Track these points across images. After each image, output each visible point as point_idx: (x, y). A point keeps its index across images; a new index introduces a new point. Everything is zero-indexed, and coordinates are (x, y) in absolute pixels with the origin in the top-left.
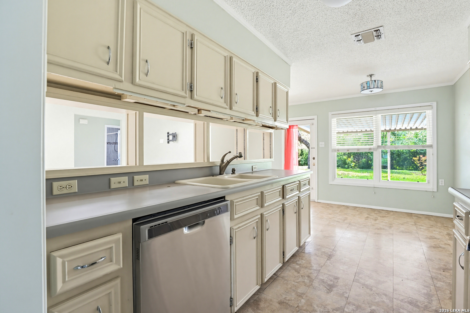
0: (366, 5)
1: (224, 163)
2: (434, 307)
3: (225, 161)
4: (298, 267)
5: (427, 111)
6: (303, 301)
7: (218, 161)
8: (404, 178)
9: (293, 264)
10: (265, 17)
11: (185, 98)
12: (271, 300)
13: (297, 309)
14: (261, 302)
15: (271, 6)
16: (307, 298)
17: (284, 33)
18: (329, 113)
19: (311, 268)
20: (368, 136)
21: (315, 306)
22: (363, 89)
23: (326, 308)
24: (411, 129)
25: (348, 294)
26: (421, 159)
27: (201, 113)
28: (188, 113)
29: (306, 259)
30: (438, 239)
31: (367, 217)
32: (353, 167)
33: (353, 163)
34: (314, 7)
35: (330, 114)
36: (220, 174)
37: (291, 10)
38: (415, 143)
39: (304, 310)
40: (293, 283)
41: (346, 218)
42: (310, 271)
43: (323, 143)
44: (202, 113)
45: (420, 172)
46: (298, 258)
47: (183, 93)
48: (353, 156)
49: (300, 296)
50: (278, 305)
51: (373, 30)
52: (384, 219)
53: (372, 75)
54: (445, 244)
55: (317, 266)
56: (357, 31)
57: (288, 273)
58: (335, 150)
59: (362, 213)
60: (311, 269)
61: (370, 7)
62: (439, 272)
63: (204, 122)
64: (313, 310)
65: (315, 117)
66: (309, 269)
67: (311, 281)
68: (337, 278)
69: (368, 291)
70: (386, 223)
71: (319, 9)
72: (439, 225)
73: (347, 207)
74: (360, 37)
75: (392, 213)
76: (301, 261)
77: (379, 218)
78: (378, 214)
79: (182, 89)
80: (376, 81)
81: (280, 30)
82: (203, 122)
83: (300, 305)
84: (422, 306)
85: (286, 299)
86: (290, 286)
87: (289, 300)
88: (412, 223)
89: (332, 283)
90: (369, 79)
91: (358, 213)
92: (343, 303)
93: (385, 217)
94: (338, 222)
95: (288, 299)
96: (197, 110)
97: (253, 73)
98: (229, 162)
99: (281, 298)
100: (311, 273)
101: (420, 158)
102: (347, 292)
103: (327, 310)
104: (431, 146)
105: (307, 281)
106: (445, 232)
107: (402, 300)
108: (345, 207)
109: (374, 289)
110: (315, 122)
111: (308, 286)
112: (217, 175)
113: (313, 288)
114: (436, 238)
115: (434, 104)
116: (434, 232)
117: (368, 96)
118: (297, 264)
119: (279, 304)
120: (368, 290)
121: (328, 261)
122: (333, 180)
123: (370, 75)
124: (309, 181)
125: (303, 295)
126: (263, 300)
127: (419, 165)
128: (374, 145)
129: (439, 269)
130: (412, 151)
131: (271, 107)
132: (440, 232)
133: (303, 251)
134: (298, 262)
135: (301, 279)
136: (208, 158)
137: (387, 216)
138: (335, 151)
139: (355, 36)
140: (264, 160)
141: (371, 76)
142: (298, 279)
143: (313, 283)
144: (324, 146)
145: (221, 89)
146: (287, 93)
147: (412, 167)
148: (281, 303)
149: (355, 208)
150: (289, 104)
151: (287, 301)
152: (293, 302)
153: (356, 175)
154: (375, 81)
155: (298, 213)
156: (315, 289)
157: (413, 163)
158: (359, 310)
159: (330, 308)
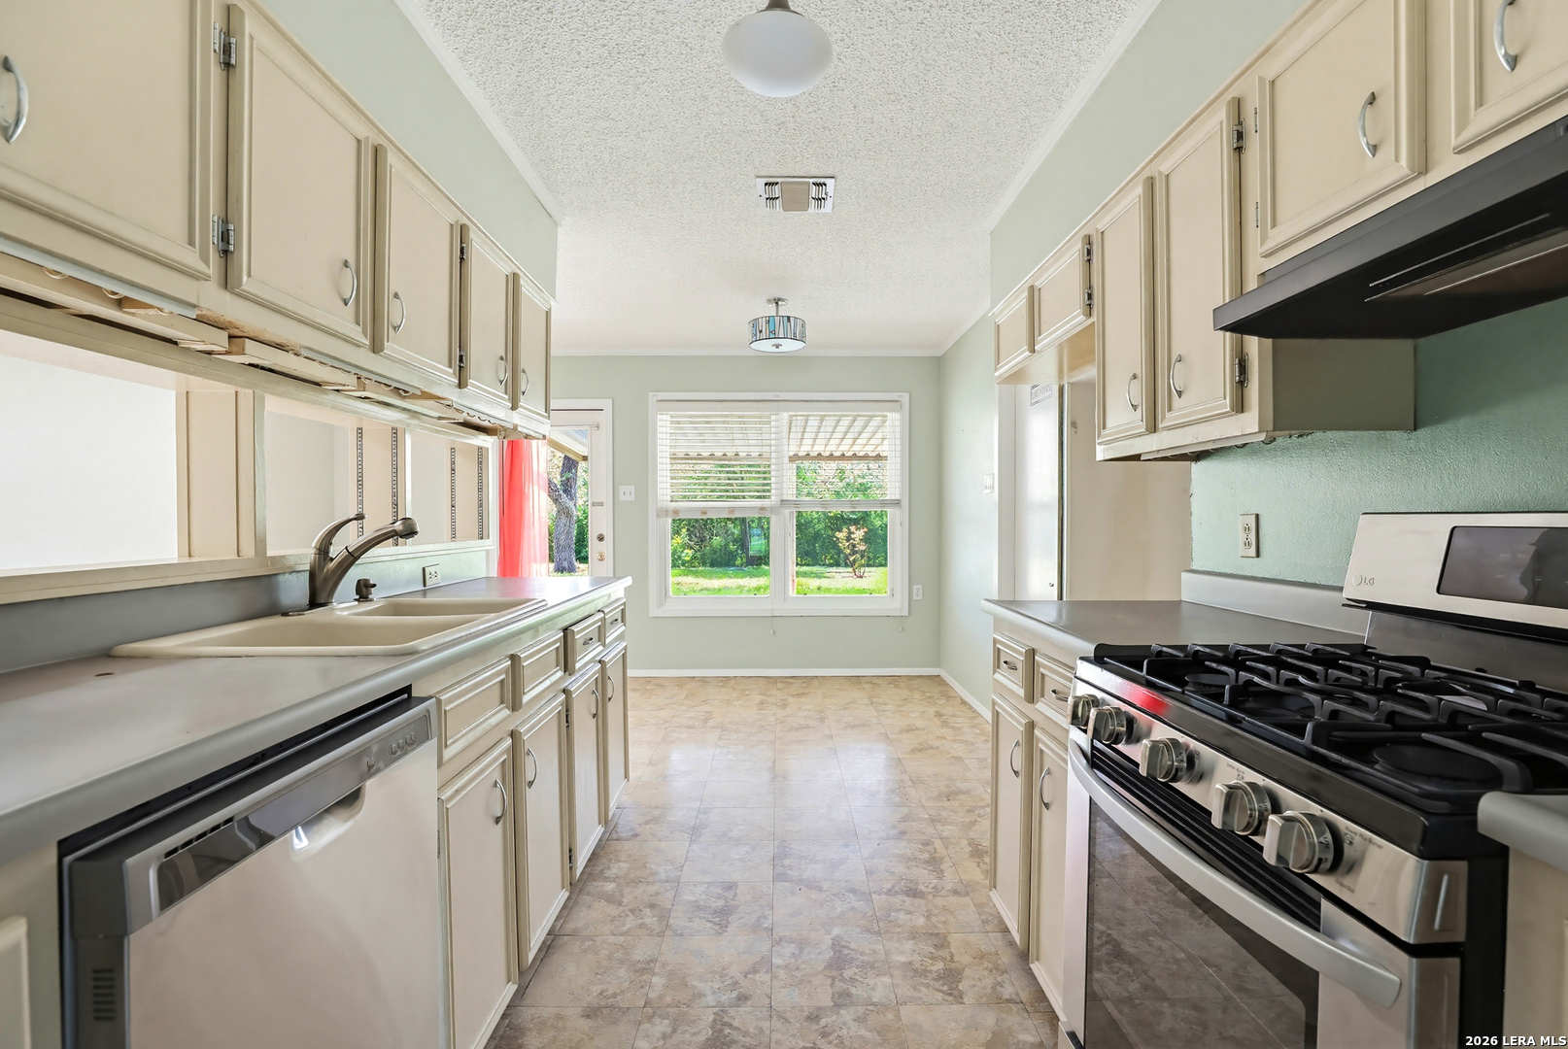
0: (810, 109)
1: (332, 559)
2: (951, 884)
3: (336, 550)
4: (610, 887)
5: (889, 414)
6: (656, 980)
7: (304, 554)
8: (819, 589)
9: (595, 884)
10: (509, 35)
11: (197, 278)
12: (559, 1017)
13: (649, 1010)
14: (523, 1035)
15: (544, 10)
16: (669, 968)
17: (563, 111)
18: (651, 394)
19: (651, 879)
20: (727, 472)
21: (695, 983)
22: (757, 335)
23: (727, 975)
24: (831, 457)
25: (770, 918)
26: (853, 536)
27: (243, 353)
28: (176, 343)
29: (630, 856)
30: (923, 729)
31: (762, 703)
32: (688, 562)
33: (686, 551)
34: (678, 63)
35: (653, 397)
36: (314, 604)
37: (604, 46)
38: (837, 493)
39: (668, 1006)
40: (612, 939)
41: (710, 712)
42: (652, 889)
43: (632, 488)
44: (247, 351)
45: (850, 570)
46: (604, 860)
47: (190, 258)
48: (688, 530)
49: (646, 968)
50: (585, 1025)
51: (811, 180)
52: (801, 700)
53: (779, 300)
54: (939, 738)
55: (668, 868)
56: (774, 170)
57: (592, 915)
58: (667, 511)
59: (747, 692)
60: (653, 883)
61: (819, 119)
62: (940, 804)
63: (239, 389)
64: (694, 995)
65: (606, 404)
66: (648, 883)
67: (664, 916)
68: (731, 886)
69: (814, 895)
70: (809, 710)
71: (690, 74)
72: (917, 695)
73: (704, 680)
74: (777, 191)
75: (816, 683)
76: (616, 865)
77: (791, 700)
78: (786, 691)
79: (186, 239)
80: (792, 320)
81: (552, 99)
82: (231, 390)
83: (652, 995)
84: (929, 890)
85: (605, 994)
86: (604, 953)
87: (614, 996)
88: (865, 701)
89: (720, 903)
90: (771, 310)
91: (734, 695)
92: (764, 947)
93: (803, 694)
94: (689, 727)
95: (610, 992)
96: (224, 335)
97: (452, 225)
98: (352, 557)
99: (590, 998)
100: (657, 894)
101: (850, 533)
102: (766, 913)
103: (730, 981)
104: (897, 503)
105: (650, 918)
106: (932, 711)
107: (889, 893)
108: (698, 681)
109: (826, 886)
110: (605, 418)
111: (658, 935)
112: (300, 611)
113: (676, 935)
114: (917, 729)
115: (905, 398)
116: (911, 715)
117: (766, 358)
118: (607, 879)
119: (588, 1016)
120: (814, 891)
121: (695, 846)
122: (660, 605)
123: (775, 299)
124: (623, 611)
125: (652, 965)
126: (532, 1026)
127: (849, 551)
128: (773, 498)
129: (939, 797)
130: (832, 515)
131: (502, 358)
132: (923, 712)
133: (614, 836)
134: (607, 874)
135: (631, 922)
136: (260, 543)
137: (806, 691)
138: (667, 515)
139: (766, 184)
140: (453, 545)
141: (777, 301)
142: (623, 925)
143: (671, 921)
144: (632, 498)
145: (340, 264)
146: (548, 314)
147: (832, 558)
148: (591, 1013)
149: (726, 680)
150: (553, 352)
151: (612, 1000)
152: (628, 995)
153: (699, 587)
154: (789, 318)
155: (600, 716)
156: (681, 935)
157: (835, 545)
158: (806, 951)
159: (735, 972)
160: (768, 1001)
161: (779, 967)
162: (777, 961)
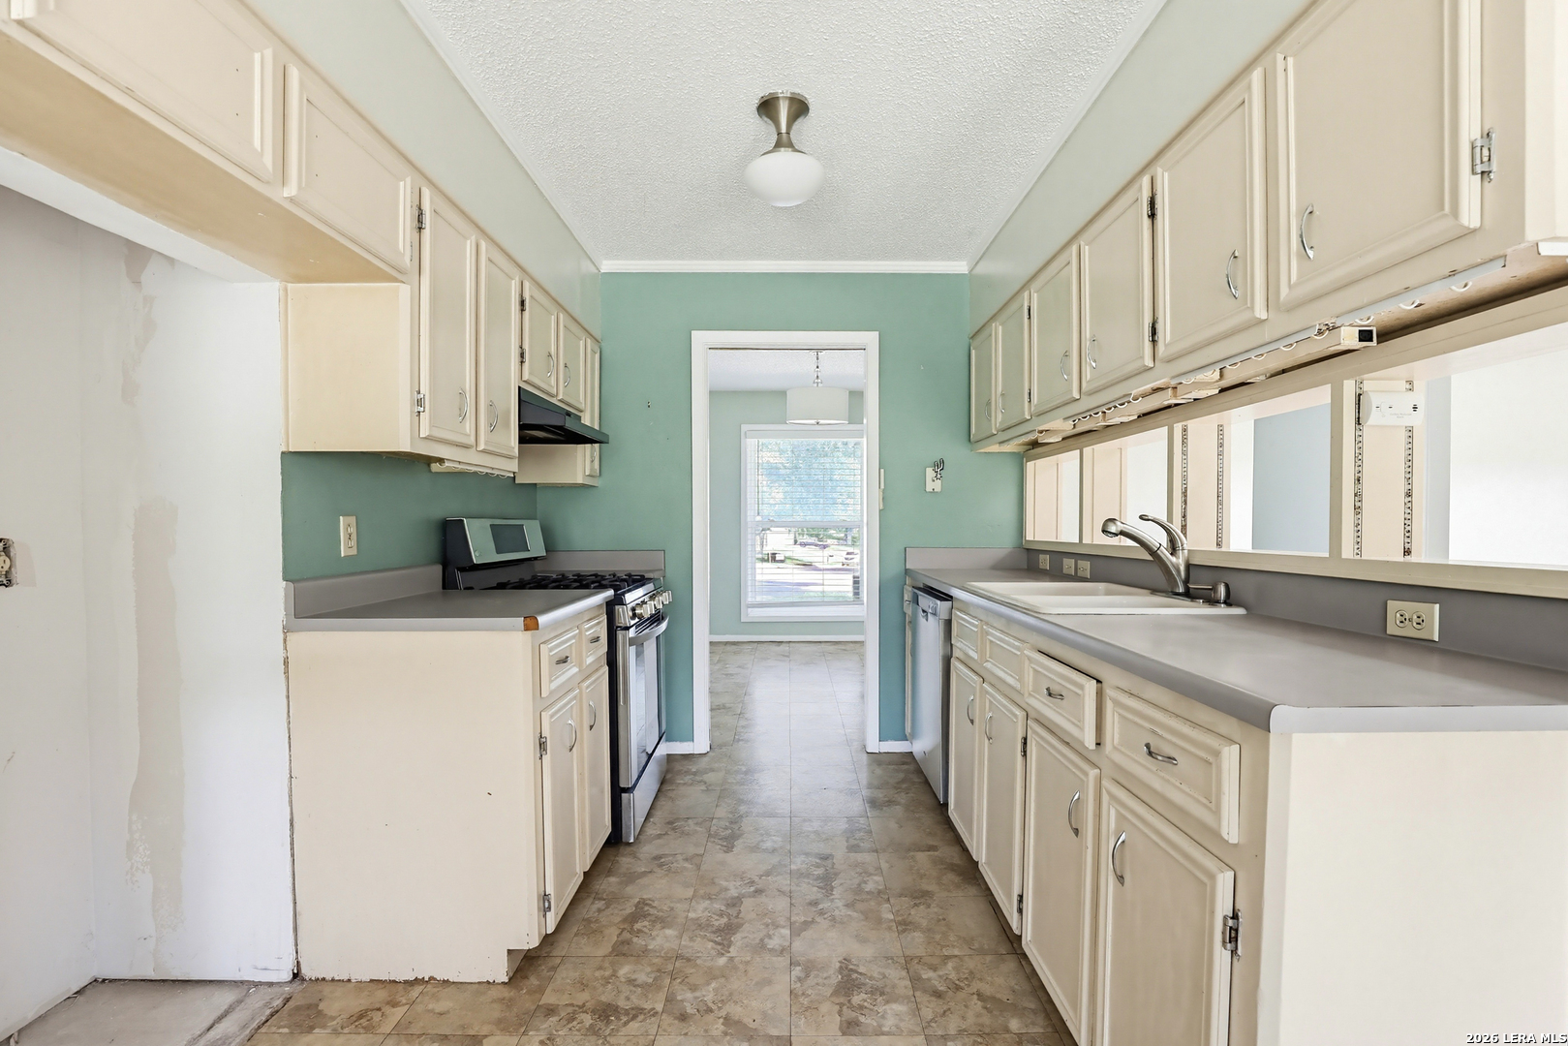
16: (884, 926)
23: (830, 920)
25: (793, 978)
64: (853, 906)
69: (736, 1012)
89: (855, 1000)
102: (799, 985)
103: (826, 916)
113: (895, 958)
120: (736, 1018)
143: (904, 974)
158: (757, 941)
159: (823, 923)
160: (793, 901)
161: (783, 927)
162: (786, 932)
